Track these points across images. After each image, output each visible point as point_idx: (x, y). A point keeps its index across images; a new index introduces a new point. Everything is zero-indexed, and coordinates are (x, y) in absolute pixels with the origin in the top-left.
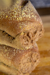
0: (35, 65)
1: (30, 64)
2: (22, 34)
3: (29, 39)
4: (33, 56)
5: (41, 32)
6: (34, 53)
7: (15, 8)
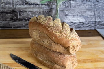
0: (74, 67)
1: (72, 65)
2: (71, 46)
3: (74, 49)
4: (74, 61)
5: (80, 46)
6: (75, 59)
7: (67, 32)
